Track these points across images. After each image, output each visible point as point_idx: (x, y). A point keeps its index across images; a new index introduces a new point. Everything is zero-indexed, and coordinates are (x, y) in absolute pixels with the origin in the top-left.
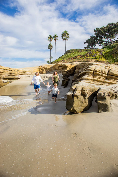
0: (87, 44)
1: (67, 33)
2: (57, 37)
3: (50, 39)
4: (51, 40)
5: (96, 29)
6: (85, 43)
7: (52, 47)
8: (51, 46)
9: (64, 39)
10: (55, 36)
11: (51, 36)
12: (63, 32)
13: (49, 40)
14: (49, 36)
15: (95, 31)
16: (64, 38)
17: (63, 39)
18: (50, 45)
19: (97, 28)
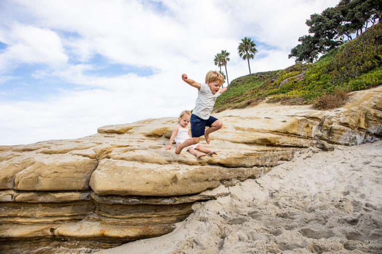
0: (295, 57)
1: (251, 41)
2: (228, 54)
5: (310, 19)
6: (290, 56)
9: (244, 58)
10: (223, 53)
12: (242, 42)
13: (216, 64)
14: (216, 55)
15: (308, 23)
16: (244, 54)
17: (242, 56)
19: (313, 16)
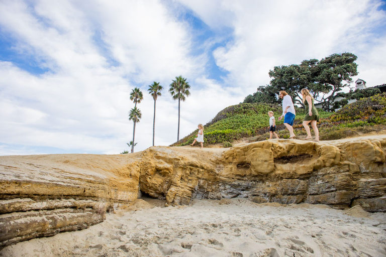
1: (186, 82)
2: (160, 88)
3: (137, 97)
4: (137, 100)
5: (273, 71)
7: (140, 117)
8: (138, 114)
10: (156, 84)
11: (138, 91)
12: (175, 79)
13: (132, 99)
14: (134, 89)
15: (271, 74)
16: (176, 93)
17: (174, 95)
18: (134, 110)
19: (275, 68)
